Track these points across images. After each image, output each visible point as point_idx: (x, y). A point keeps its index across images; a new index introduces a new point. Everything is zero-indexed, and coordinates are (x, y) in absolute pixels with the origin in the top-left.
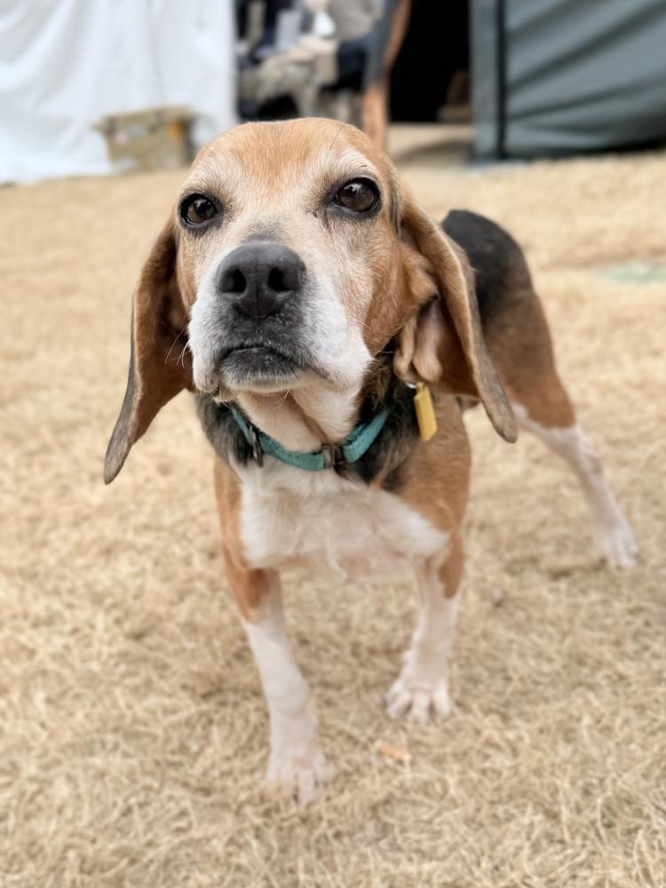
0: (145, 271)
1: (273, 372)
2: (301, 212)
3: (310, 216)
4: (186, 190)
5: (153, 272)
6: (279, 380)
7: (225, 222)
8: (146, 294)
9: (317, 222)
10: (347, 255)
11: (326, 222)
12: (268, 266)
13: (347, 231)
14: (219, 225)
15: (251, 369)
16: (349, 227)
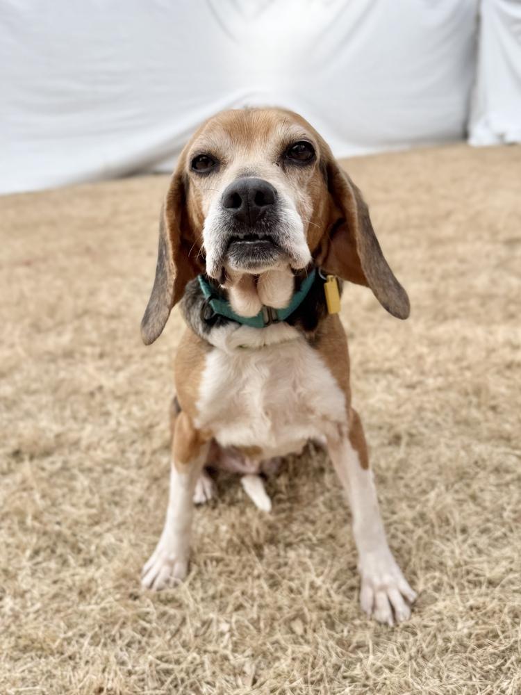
0: (169, 197)
1: (259, 257)
2: (269, 163)
3: (275, 165)
4: (195, 152)
5: (174, 197)
6: (263, 263)
7: (221, 169)
8: (172, 212)
9: (279, 169)
10: (298, 188)
11: (284, 169)
12: (254, 190)
13: (296, 174)
14: (218, 171)
15: (245, 254)
16: (297, 171)
